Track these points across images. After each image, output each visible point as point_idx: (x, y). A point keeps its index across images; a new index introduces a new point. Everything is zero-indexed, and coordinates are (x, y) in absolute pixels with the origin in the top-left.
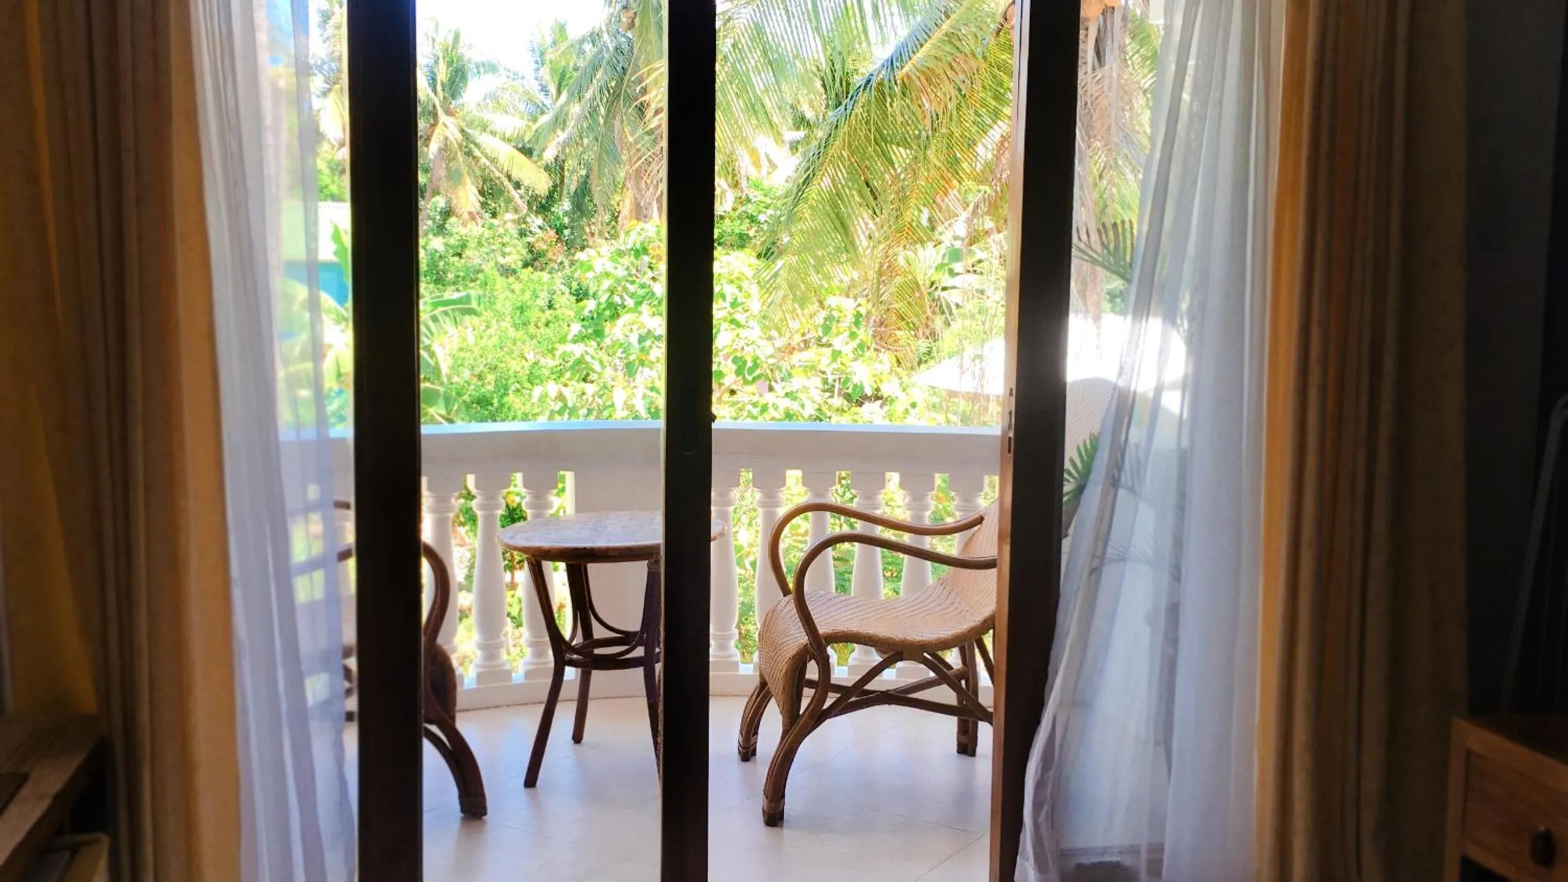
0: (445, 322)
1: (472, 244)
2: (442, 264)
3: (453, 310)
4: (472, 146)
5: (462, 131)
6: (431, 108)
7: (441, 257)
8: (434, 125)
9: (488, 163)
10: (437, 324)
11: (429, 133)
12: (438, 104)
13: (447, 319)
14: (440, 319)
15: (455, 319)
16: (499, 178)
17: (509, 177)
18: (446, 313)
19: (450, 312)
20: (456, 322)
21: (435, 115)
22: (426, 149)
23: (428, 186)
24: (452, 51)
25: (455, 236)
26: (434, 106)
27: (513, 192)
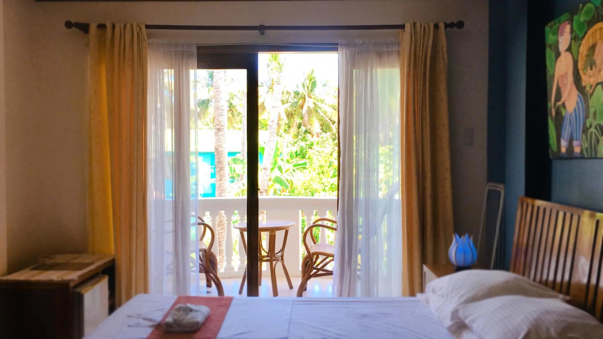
0: (297, 171)
1: (315, 144)
2: (304, 151)
3: (300, 168)
4: (318, 108)
5: (314, 103)
6: (303, 96)
7: (304, 149)
8: (304, 102)
9: (323, 115)
10: (295, 172)
11: (303, 105)
12: (306, 95)
13: (298, 170)
14: (296, 170)
15: (301, 170)
16: (327, 120)
17: (330, 120)
18: (298, 169)
19: (299, 168)
20: (301, 171)
21: (305, 98)
22: (301, 110)
23: (302, 124)
24: (311, 76)
25: (309, 141)
26: (305, 95)
27: (332, 125)
